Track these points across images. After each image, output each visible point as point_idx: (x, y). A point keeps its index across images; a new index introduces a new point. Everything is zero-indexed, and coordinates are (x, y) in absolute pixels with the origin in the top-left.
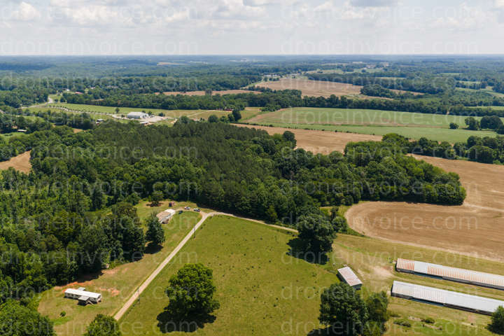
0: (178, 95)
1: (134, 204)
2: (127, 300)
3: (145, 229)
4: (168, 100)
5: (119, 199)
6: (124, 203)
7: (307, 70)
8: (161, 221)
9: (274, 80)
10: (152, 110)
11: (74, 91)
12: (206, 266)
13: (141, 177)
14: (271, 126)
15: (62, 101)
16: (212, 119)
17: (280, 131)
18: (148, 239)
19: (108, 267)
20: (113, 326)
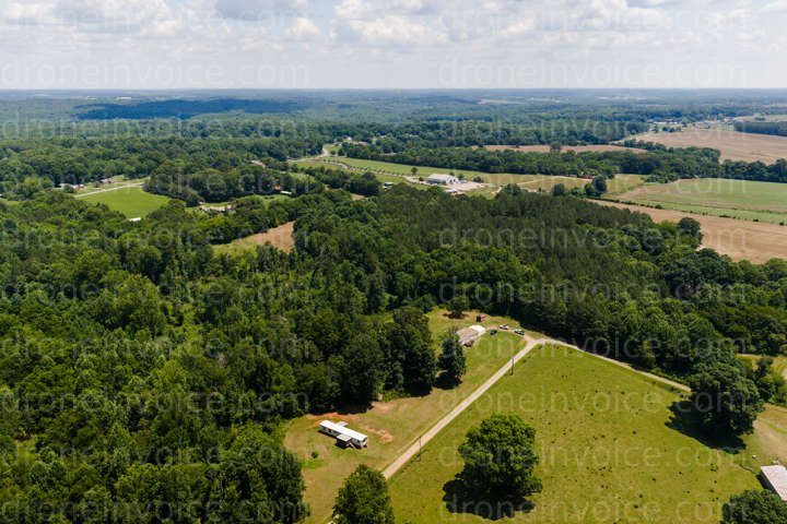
1: (425, 312)
2: (403, 452)
3: (439, 351)
4: (489, 158)
5: (405, 301)
6: (411, 308)
7: (734, 115)
8: (463, 341)
9: (672, 130)
10: (464, 173)
11: (358, 140)
12: (526, 422)
13: (440, 273)
14: (658, 207)
15: (341, 154)
16: (558, 191)
17: (674, 217)
18: (441, 366)
19: (380, 398)
20: (379, 486)
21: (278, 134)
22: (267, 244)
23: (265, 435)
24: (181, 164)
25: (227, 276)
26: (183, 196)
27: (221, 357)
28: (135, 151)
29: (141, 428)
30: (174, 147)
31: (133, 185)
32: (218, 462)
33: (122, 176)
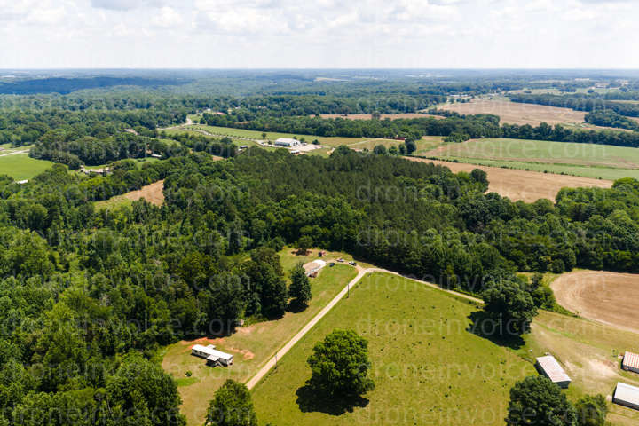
0: (338, 119)
1: (277, 251)
2: (262, 367)
3: (289, 282)
4: (325, 124)
5: (260, 243)
6: (265, 248)
7: (509, 89)
8: (308, 273)
9: (464, 101)
10: (304, 136)
11: (216, 110)
12: (360, 335)
13: (287, 218)
14: (455, 161)
15: (202, 122)
16: (380, 150)
17: (467, 169)
18: (291, 294)
19: (242, 322)
20: (244, 396)
21: (149, 106)
22: (141, 199)
23: (145, 361)
24: (63, 132)
25: (107, 228)
26: (65, 160)
27: (105, 298)
28: (20, 122)
29: (35, 362)
30: (56, 118)
31: (20, 152)
32: (105, 387)
33: (9, 145)
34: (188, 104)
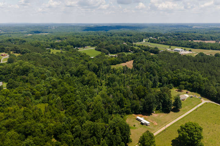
0: (200, 42)
1: (170, 89)
2: (160, 129)
3: (173, 101)
4: (195, 44)
5: (164, 85)
6: (166, 87)
8: (181, 99)
10: (186, 48)
11: (154, 38)
13: (176, 78)
15: (148, 41)
16: (217, 55)
18: (174, 105)
19: (155, 112)
20: (152, 137)
21: (131, 36)
22: (126, 66)
23: (121, 118)
24: (105, 43)
25: (114, 74)
26: (104, 52)
27: (111, 96)
28: (93, 39)
29: (90, 112)
30: (103, 39)
31: (93, 48)
32: (108, 124)
33: (90, 46)
34: (144, 35)
